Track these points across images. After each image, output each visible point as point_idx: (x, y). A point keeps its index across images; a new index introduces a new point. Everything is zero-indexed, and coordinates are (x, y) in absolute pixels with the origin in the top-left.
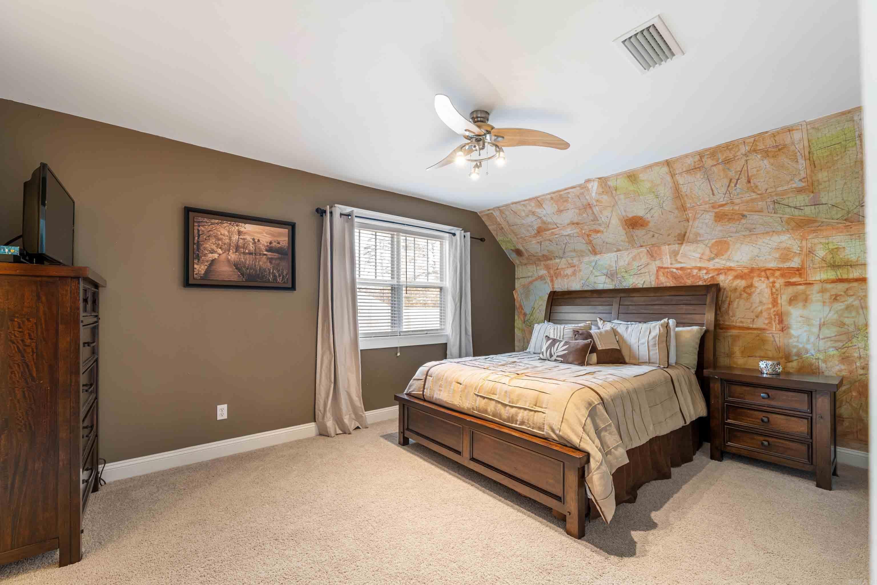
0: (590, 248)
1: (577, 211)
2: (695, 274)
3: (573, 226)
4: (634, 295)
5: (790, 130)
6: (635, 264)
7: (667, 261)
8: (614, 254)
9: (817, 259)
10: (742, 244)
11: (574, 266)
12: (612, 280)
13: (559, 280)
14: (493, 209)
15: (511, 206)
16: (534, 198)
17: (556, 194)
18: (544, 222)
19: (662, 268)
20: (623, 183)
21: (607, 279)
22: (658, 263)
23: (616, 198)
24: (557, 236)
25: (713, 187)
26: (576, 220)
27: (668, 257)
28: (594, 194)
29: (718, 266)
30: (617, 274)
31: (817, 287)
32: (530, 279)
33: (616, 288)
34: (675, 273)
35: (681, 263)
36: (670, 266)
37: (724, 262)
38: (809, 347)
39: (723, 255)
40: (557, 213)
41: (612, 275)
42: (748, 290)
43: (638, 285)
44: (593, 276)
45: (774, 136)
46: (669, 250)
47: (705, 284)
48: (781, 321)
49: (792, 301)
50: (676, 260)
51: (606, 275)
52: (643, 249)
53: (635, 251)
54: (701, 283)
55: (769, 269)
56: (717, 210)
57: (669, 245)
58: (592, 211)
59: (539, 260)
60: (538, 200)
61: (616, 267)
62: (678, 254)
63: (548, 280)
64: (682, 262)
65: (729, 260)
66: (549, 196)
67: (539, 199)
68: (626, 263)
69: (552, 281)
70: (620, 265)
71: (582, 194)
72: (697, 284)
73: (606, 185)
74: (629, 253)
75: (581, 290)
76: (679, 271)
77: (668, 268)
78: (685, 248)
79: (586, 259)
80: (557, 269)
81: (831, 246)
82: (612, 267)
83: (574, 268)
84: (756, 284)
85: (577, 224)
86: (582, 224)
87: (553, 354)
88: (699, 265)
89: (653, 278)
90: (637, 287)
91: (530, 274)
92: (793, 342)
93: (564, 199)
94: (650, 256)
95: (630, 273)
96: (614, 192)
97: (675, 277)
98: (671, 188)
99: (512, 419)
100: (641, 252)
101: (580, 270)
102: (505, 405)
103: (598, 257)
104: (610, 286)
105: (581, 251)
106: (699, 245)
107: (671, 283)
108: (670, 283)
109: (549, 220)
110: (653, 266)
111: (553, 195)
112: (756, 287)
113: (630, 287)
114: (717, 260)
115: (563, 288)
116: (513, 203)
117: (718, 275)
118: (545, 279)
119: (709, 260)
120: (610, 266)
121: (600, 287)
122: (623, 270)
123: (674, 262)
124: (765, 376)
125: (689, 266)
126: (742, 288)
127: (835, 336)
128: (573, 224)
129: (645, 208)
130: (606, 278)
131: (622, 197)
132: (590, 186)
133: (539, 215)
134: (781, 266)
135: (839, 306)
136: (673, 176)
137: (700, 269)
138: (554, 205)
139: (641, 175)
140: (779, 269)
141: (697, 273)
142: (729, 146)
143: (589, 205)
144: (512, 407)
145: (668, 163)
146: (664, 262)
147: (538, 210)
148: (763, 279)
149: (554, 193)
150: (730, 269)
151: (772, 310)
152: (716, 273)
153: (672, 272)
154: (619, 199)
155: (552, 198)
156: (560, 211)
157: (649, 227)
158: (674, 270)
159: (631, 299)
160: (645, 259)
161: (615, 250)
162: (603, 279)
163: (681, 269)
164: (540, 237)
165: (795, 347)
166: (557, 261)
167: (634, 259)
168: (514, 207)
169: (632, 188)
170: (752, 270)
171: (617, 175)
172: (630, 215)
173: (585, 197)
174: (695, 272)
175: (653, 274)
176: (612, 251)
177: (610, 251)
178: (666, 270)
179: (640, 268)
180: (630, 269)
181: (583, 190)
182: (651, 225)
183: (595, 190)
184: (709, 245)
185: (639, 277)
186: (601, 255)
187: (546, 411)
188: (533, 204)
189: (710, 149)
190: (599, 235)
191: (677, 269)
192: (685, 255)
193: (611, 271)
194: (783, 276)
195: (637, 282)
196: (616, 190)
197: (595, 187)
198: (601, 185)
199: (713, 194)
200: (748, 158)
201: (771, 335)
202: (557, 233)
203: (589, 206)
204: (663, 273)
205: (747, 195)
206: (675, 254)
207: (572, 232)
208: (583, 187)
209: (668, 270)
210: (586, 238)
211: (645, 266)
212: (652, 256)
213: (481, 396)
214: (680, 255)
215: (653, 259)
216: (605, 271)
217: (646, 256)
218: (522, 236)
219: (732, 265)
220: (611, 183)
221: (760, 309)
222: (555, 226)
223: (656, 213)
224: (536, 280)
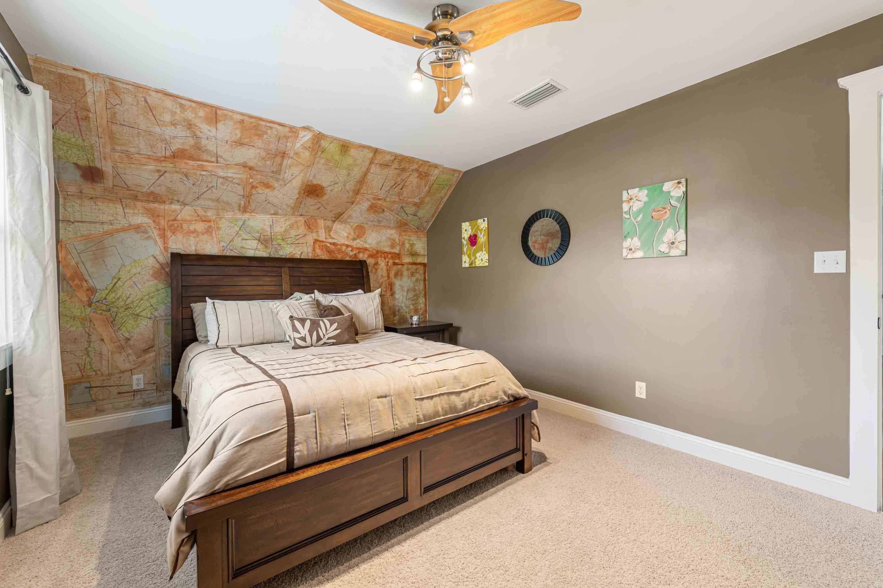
0: (242, 203)
1: (263, 154)
2: (344, 250)
3: (243, 169)
4: (303, 266)
5: (436, 166)
6: (293, 233)
7: (322, 236)
8: (269, 216)
9: (406, 249)
10: (372, 231)
11: (209, 221)
12: (266, 247)
13: (180, 236)
14: (95, 76)
15: (153, 94)
16: (211, 107)
17: (252, 120)
18: (198, 147)
19: (318, 241)
20: (333, 149)
21: (259, 245)
22: (314, 236)
23: (317, 160)
24: (204, 173)
25: (384, 184)
26: (251, 164)
27: (323, 231)
28: (298, 145)
29: (359, 246)
30: (272, 241)
31: (405, 267)
32: (107, 227)
33: (271, 256)
34: (329, 247)
35: (333, 238)
36: (324, 240)
37: (362, 243)
38: (403, 305)
39: (361, 237)
40: (234, 143)
41: (266, 241)
42: (376, 267)
43: (296, 255)
44: (240, 239)
45: (430, 166)
46: (325, 225)
47: (350, 259)
48: (391, 289)
49: (396, 275)
50: (330, 235)
51: (259, 240)
52: (300, 218)
53: (293, 219)
54: (348, 258)
55: (386, 253)
56: (374, 202)
57: (325, 220)
58: (282, 161)
59: (135, 198)
60: (216, 113)
61: (271, 233)
62: (331, 230)
63: (155, 234)
64: (335, 238)
65: (365, 242)
66: (239, 117)
67: (219, 112)
68: (283, 229)
69: (163, 236)
70: (276, 231)
71: (287, 138)
72: (345, 259)
73: (317, 142)
74: (286, 219)
75: (220, 254)
76: (332, 246)
77: (323, 242)
78: (337, 226)
79: (229, 215)
80: (175, 220)
81: (411, 242)
82: (267, 231)
83: (208, 224)
84: (380, 262)
85: (251, 168)
86: (256, 171)
87: (322, 337)
88: (346, 243)
89: (310, 250)
90: (294, 257)
91: (105, 218)
92: (396, 302)
93: (260, 133)
94: (307, 227)
95: (287, 241)
96: (320, 153)
97: (329, 251)
98: (363, 172)
99: (470, 404)
100: (300, 221)
101: (218, 228)
102: (458, 393)
103: (247, 216)
104: (262, 253)
105: (228, 203)
106: (347, 225)
107: (326, 256)
108: (324, 256)
109: (211, 147)
110: (310, 238)
111: (246, 118)
112: (379, 265)
113: (288, 257)
114: (358, 241)
115: (186, 250)
116: (158, 91)
117: (359, 253)
118: (146, 232)
119: (354, 239)
120: (263, 229)
121: (250, 253)
122: (279, 237)
123: (328, 237)
124: (414, 326)
125: (340, 243)
126: (372, 265)
127: (412, 297)
128: (245, 167)
129: (333, 180)
130: (258, 243)
131: (322, 161)
132: (302, 134)
133: (198, 133)
134: (391, 251)
135: (414, 279)
136: (371, 163)
137: (347, 246)
138: (238, 132)
139: (352, 150)
140: (390, 253)
141: (345, 249)
142: (411, 160)
143: (284, 153)
144: (467, 391)
145: (376, 151)
146: (320, 235)
147: (205, 128)
148: (383, 259)
149: (251, 117)
150: (366, 249)
151: (387, 281)
152: (357, 251)
153: (327, 246)
154: (318, 162)
155: (242, 122)
156: (239, 143)
157: (321, 199)
158: (328, 245)
159: (300, 269)
160: (302, 230)
161: (272, 212)
162: (254, 244)
163: (334, 244)
164: (171, 165)
165: (398, 305)
166: (176, 207)
167: (291, 226)
168: (154, 99)
169: (337, 157)
170: (378, 252)
171: (334, 139)
172: (315, 182)
173: (287, 142)
174: (344, 248)
175: (310, 245)
176: (266, 212)
177: (265, 211)
178: (322, 243)
179: (297, 237)
180: (287, 237)
181: (290, 134)
182: (326, 197)
183: (304, 141)
184: (353, 227)
185: (297, 247)
186: (252, 214)
187: (495, 379)
188: (201, 113)
189: (402, 156)
190: (268, 190)
191: (331, 244)
192: (336, 232)
193: (264, 236)
194: (392, 258)
195: (294, 252)
196: (323, 152)
197: (307, 138)
198: (314, 139)
199: (381, 189)
200: (412, 173)
201: (387, 299)
202: (210, 169)
203: (284, 155)
204: (319, 246)
205: (395, 197)
206: (329, 230)
207: (235, 176)
208: (294, 131)
209: (324, 244)
210: (248, 189)
211: (303, 236)
212: (310, 228)
213: (427, 398)
214: (332, 231)
215: (310, 230)
216: (257, 235)
217: (303, 227)
218: (132, 150)
219: (367, 246)
220: (324, 143)
221: (381, 280)
222: (214, 159)
223: (337, 188)
224: (124, 230)
